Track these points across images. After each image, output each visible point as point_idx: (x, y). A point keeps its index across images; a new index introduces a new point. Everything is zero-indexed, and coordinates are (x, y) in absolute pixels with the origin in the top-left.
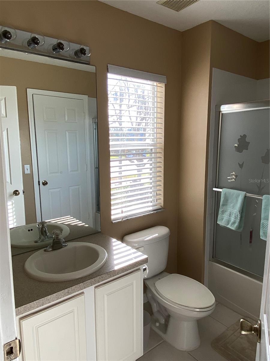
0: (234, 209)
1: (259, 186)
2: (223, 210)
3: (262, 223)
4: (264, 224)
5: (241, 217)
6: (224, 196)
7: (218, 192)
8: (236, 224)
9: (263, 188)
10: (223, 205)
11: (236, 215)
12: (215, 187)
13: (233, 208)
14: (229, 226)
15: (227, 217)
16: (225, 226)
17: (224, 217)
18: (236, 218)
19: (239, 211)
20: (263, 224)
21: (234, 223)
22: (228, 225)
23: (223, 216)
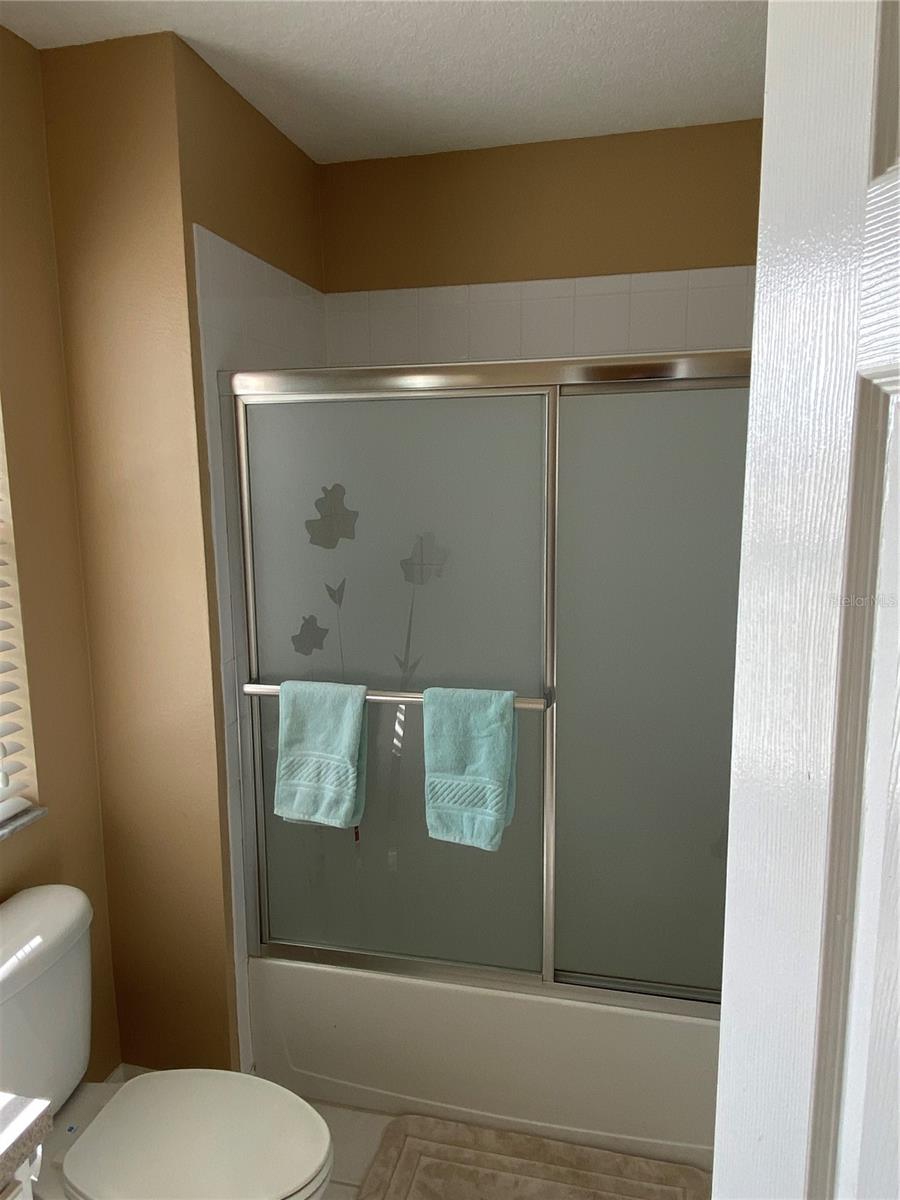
0: (332, 753)
1: (402, 659)
2: (292, 762)
3: (430, 785)
4: (437, 789)
5: (358, 777)
6: (291, 708)
7: (260, 697)
8: (346, 806)
9: (415, 665)
10: (290, 744)
11: (341, 773)
12: (247, 680)
13: (325, 750)
14: (319, 818)
15: (307, 786)
16: (306, 818)
17: (297, 785)
18: (340, 784)
19: (352, 758)
20: (434, 788)
21: (337, 802)
22: (316, 811)
23: (291, 785)
